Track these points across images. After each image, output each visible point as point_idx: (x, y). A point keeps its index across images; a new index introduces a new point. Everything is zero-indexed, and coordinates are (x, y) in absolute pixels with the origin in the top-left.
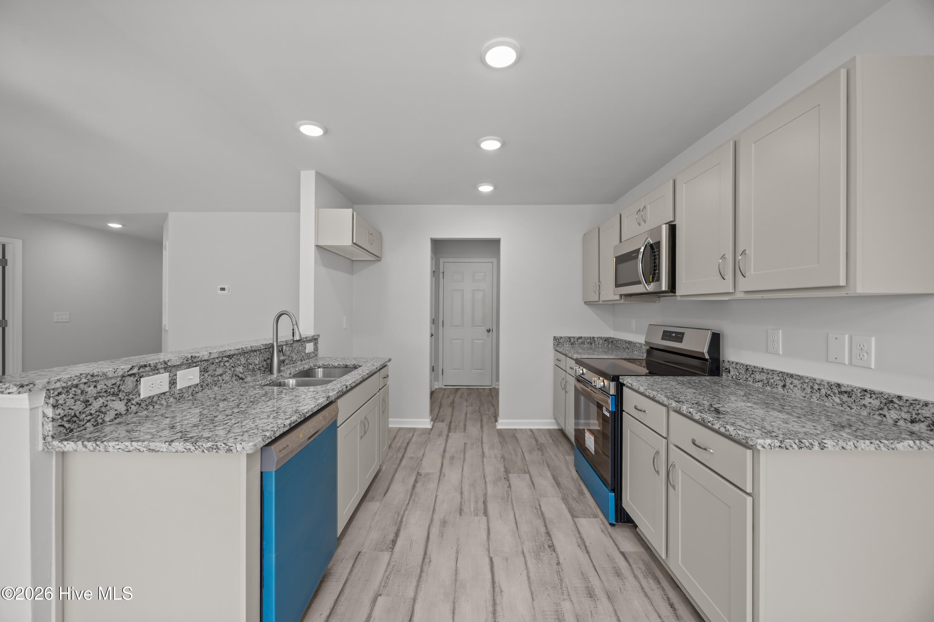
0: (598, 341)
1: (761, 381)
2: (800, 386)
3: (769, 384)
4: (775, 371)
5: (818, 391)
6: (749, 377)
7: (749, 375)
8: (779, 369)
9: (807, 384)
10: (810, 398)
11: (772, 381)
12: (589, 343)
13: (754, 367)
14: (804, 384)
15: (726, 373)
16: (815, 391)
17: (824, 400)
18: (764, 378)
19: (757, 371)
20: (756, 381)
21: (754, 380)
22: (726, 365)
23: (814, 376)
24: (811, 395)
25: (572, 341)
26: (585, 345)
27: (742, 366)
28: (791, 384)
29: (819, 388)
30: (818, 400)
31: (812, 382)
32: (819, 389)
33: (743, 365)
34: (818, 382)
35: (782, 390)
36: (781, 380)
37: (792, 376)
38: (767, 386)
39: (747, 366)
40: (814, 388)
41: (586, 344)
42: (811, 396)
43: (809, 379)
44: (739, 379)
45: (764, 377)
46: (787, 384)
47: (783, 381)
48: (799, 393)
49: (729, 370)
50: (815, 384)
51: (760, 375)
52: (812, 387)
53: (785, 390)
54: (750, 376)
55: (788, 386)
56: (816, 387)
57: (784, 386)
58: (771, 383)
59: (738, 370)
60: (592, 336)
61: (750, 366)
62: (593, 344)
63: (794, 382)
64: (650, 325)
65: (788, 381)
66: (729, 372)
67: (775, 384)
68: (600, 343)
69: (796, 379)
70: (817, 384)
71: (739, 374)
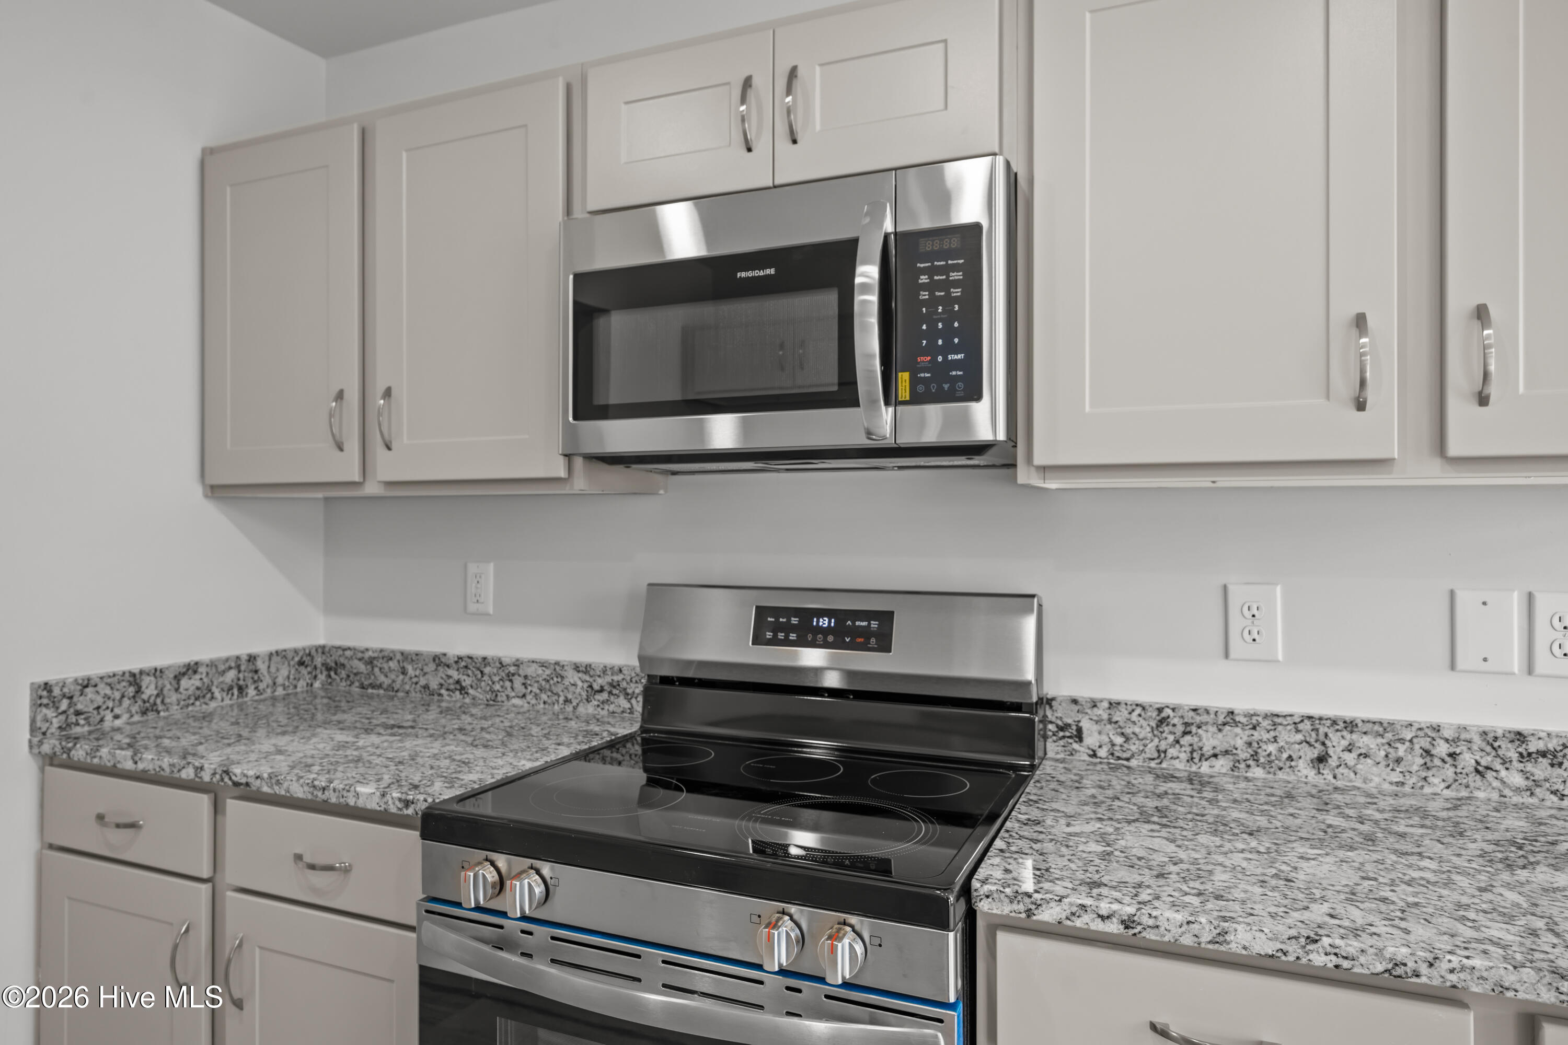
0: (273, 669)
1: (1227, 752)
2: (1383, 753)
3: (1257, 761)
4: (1285, 716)
5: (1448, 759)
6: (1172, 746)
7: (1171, 738)
8: (1299, 708)
9: (1407, 744)
10: (1420, 784)
11: (1271, 748)
12: (231, 688)
13: (1195, 710)
14: (1398, 745)
15: (1062, 743)
16: (1437, 762)
17: (1472, 785)
18: (1239, 743)
19: (1207, 723)
20: (1202, 755)
21: (1192, 753)
22: (1062, 713)
23: (1435, 719)
24: (1424, 774)
25: (149, 690)
26: (213, 705)
27: (1138, 710)
28: (1350, 751)
29: (1452, 750)
30: (1448, 787)
31: (1426, 735)
32: (1452, 755)
33: (1144, 709)
34: (1447, 733)
35: (1311, 773)
36: (1307, 742)
37: (1350, 725)
38: (1249, 766)
39: (1160, 710)
40: (1433, 752)
41: (217, 694)
42: (1425, 779)
43: (1414, 729)
44: (1125, 755)
45: (1238, 738)
46: (1331, 752)
47: (1317, 745)
48: (1380, 775)
49: (1079, 730)
50: (1438, 740)
51: (1220, 735)
52: (1427, 752)
53: (1325, 772)
54: (1178, 742)
55: (1335, 758)
56: (1442, 749)
57: (1322, 759)
58: (1269, 755)
59: (1120, 727)
60: (243, 650)
61: (1173, 710)
62: (251, 692)
63: (1361, 745)
64: (650, 585)
65: (1337, 743)
66: (1079, 736)
67: (1285, 756)
68: (280, 680)
69: (1365, 733)
70: (1447, 740)
71: (1127, 740)
